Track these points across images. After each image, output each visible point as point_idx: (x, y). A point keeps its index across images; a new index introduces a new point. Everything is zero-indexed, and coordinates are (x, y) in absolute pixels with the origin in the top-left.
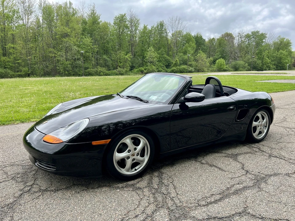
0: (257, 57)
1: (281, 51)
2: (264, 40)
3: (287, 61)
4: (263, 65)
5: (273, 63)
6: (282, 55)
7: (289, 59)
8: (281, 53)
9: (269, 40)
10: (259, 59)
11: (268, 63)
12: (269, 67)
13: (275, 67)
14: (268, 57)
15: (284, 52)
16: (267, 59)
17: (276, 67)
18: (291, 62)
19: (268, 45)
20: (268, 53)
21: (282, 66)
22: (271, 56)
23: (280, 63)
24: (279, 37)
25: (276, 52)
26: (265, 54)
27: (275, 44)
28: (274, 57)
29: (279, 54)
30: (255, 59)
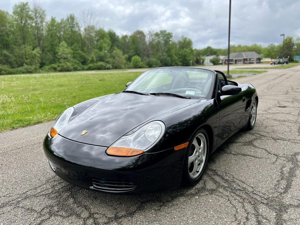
0: (167, 55)
1: (185, 49)
2: (171, 39)
4: (172, 62)
5: (180, 60)
6: (186, 53)
7: (192, 56)
8: (185, 51)
9: (175, 40)
10: (169, 56)
11: (176, 60)
12: (177, 64)
14: (176, 55)
15: (187, 50)
16: (175, 56)
17: (183, 64)
18: (193, 59)
19: (174, 44)
20: (175, 51)
21: (186, 63)
22: (178, 54)
23: (185, 60)
24: (183, 36)
25: (181, 50)
26: (173, 51)
27: (180, 42)
28: (180, 55)
29: (184, 52)
30: (165, 57)
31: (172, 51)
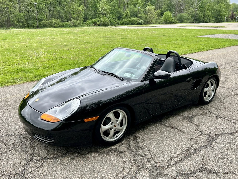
0: (199, 10)
1: (220, 4)
3: (225, 14)
4: (204, 17)
5: (213, 15)
6: (221, 8)
7: (227, 12)
8: (221, 7)
10: (201, 11)
11: (209, 16)
12: (210, 20)
13: (214, 19)
14: (209, 10)
15: (223, 5)
16: (208, 11)
17: (216, 19)
18: (229, 15)
20: (209, 6)
21: (220, 19)
22: (212, 9)
23: (219, 16)
25: (216, 5)
26: (207, 7)
28: (214, 10)
29: (218, 7)
30: (198, 12)
31: (205, 7)
